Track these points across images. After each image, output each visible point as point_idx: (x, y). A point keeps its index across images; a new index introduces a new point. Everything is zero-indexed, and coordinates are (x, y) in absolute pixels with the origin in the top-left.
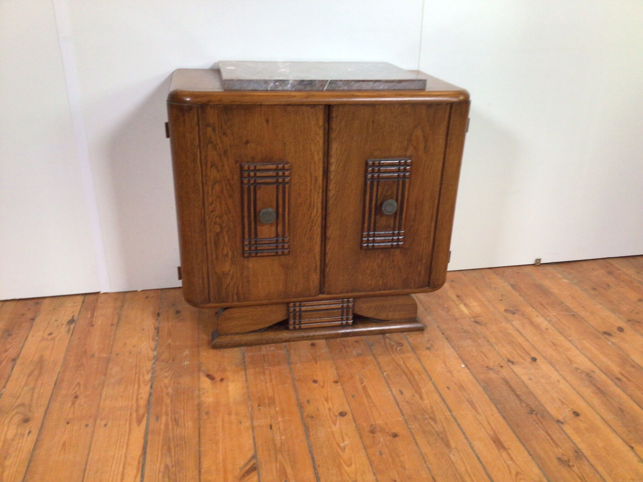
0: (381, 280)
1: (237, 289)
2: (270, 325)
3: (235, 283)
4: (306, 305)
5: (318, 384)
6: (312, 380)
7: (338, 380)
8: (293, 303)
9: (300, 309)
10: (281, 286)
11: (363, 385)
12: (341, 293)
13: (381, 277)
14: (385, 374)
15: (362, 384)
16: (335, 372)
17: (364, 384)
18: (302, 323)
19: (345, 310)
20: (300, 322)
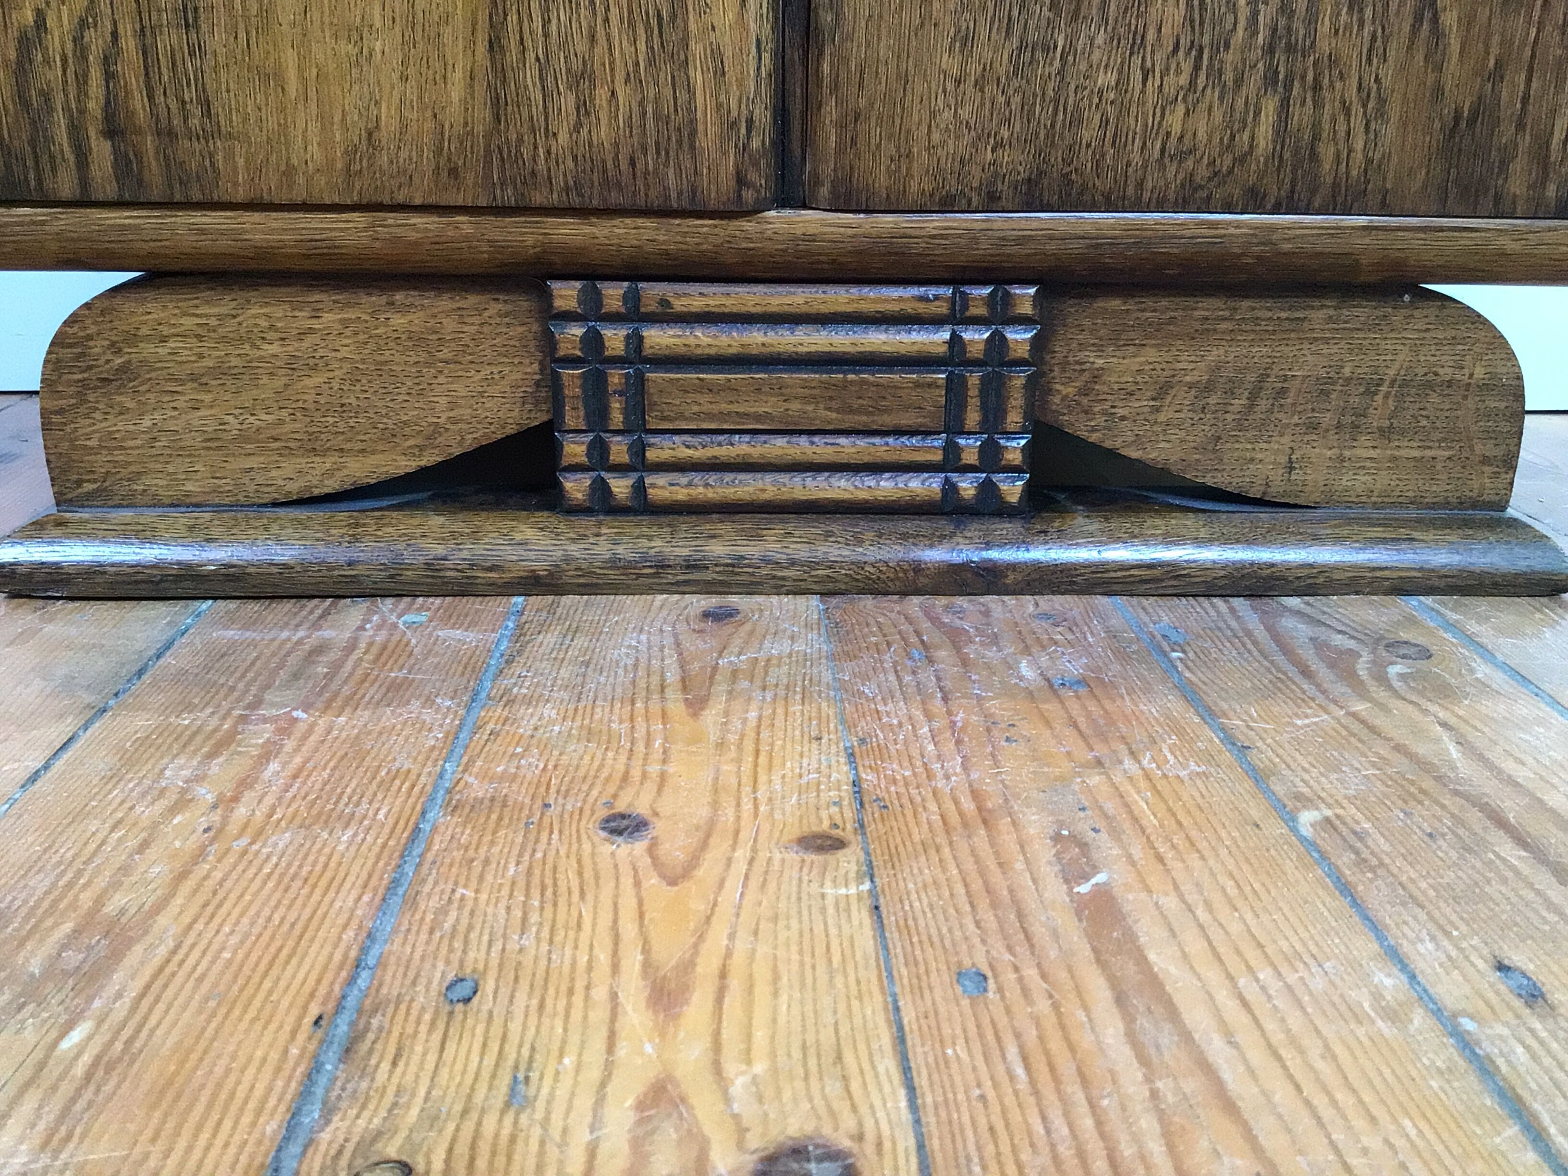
0: (1270, 107)
1: (110, 76)
2: (429, 459)
3: (83, 24)
4: (679, 305)
5: (640, 847)
6: (603, 813)
7: (848, 832)
8: (578, 285)
9: (635, 341)
10: (456, 90)
11: (1084, 888)
12: (947, 205)
13: (1271, 79)
14: (1307, 818)
15: (1086, 878)
16: (842, 773)
17: (1100, 878)
18: (651, 455)
19: (974, 379)
20: (639, 450)
